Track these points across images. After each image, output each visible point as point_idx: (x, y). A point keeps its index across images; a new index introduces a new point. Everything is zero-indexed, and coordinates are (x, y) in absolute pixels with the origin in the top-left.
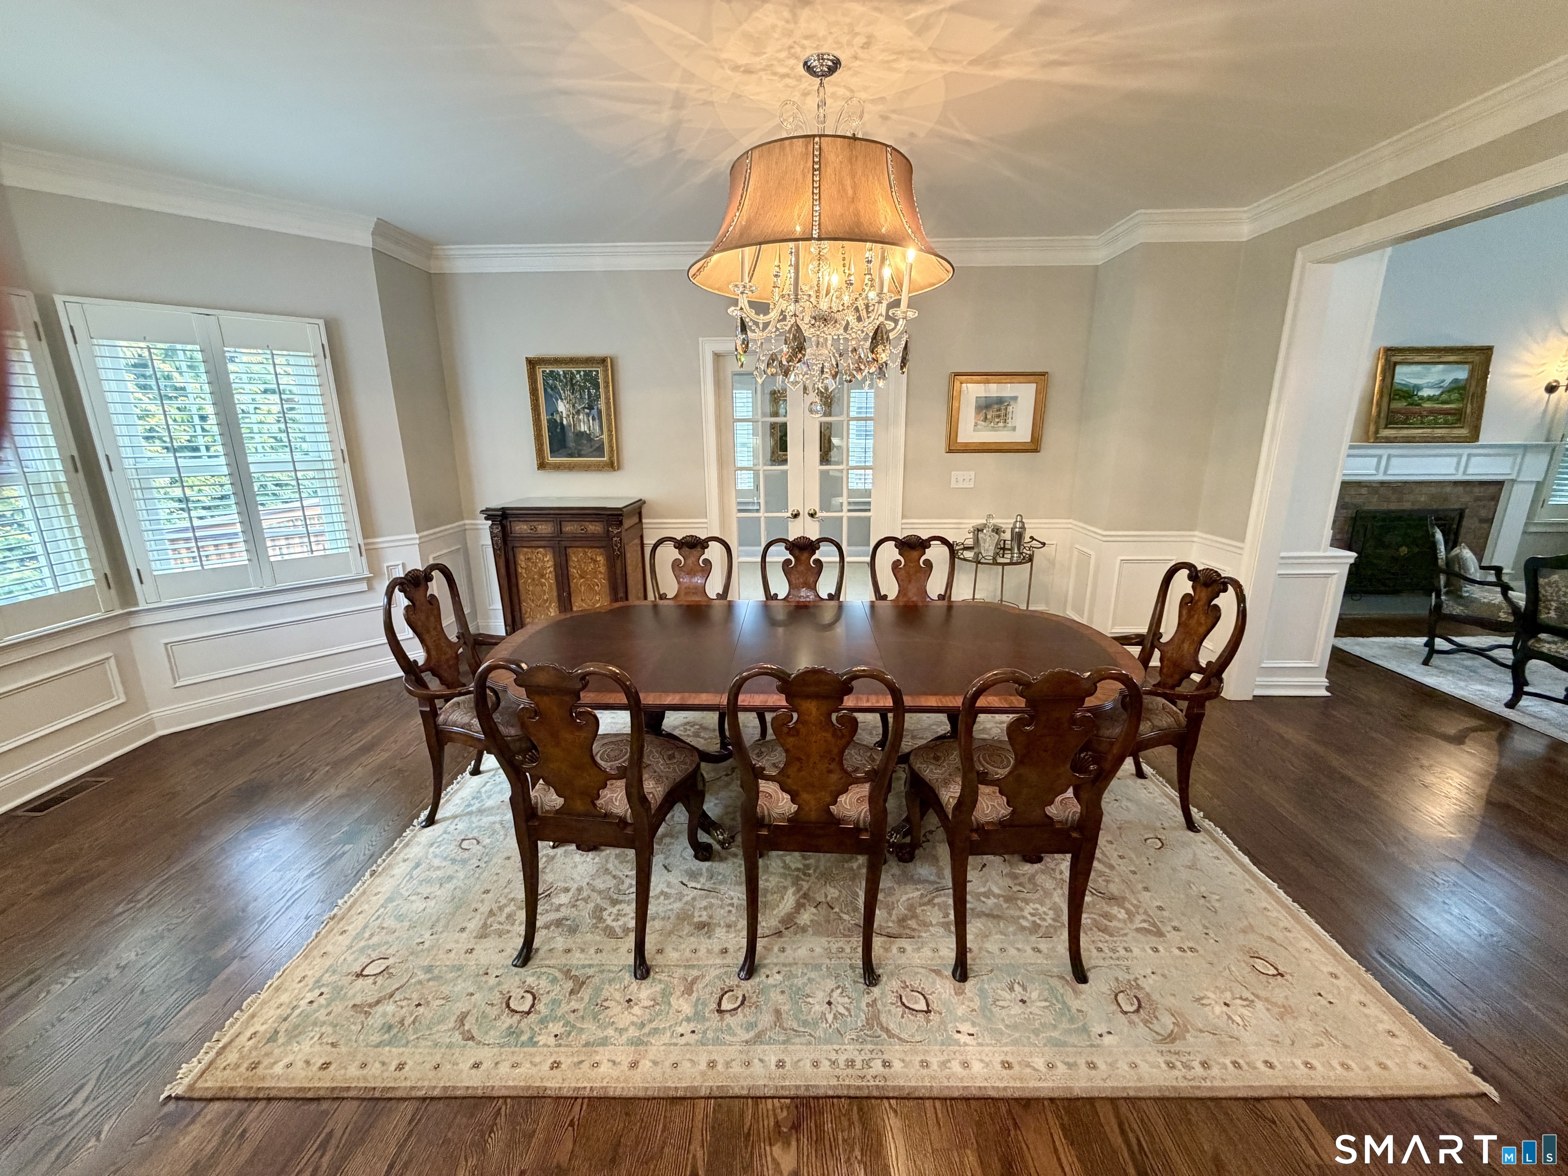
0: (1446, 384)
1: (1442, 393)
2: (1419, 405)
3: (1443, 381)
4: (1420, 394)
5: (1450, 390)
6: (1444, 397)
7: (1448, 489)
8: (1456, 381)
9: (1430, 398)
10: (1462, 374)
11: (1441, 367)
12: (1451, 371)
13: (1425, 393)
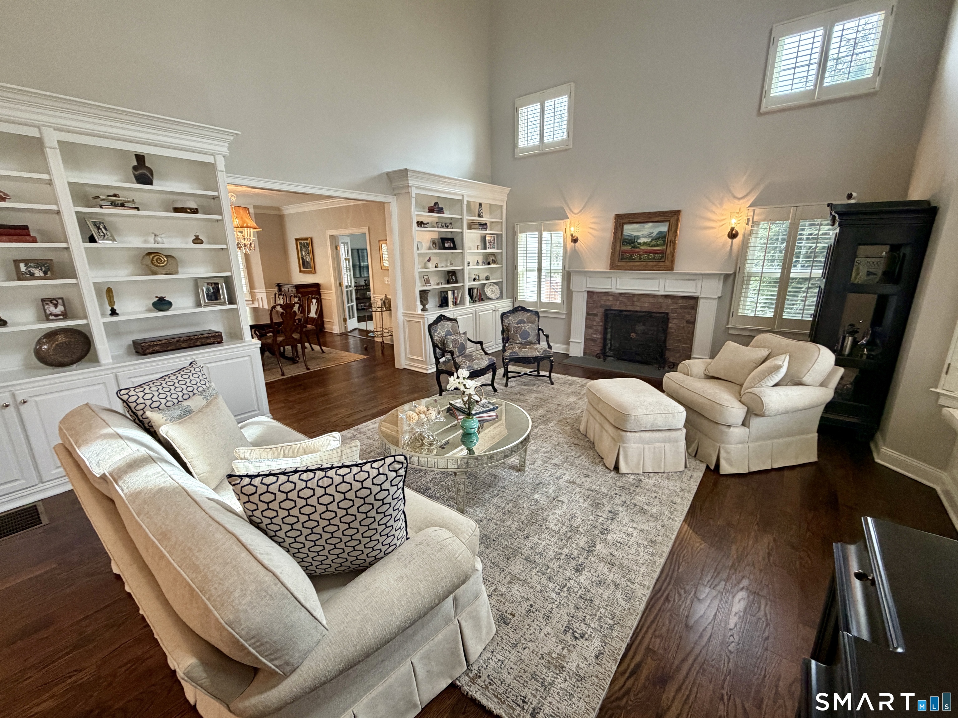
0: (654, 235)
1: (652, 240)
2: (638, 248)
3: (652, 233)
4: (638, 241)
5: (657, 239)
6: (653, 243)
7: (661, 300)
8: (660, 233)
9: (645, 244)
10: (664, 228)
11: (651, 224)
12: (656, 227)
13: (642, 240)
